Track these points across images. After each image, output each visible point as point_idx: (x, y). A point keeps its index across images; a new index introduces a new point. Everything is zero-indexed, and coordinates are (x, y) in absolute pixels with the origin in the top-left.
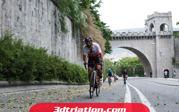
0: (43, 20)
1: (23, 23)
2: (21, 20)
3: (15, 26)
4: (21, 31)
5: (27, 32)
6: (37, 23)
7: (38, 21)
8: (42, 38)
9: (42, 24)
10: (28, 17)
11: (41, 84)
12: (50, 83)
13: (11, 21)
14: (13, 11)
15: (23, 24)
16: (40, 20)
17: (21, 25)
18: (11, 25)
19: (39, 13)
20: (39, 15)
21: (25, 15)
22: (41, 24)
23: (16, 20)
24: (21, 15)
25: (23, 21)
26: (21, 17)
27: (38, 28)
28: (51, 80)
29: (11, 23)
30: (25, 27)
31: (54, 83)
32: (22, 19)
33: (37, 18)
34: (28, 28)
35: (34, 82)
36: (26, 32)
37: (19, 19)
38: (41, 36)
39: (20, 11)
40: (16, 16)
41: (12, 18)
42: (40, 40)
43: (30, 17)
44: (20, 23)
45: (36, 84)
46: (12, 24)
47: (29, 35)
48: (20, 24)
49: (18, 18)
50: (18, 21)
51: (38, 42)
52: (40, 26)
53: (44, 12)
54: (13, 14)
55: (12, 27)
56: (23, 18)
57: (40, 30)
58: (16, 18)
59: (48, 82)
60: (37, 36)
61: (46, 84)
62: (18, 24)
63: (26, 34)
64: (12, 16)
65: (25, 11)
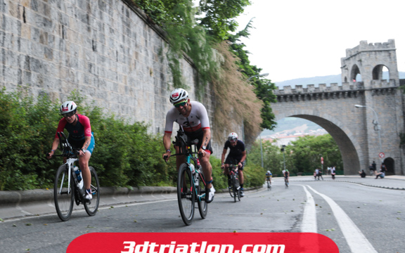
0: (138, 67)
1: (100, 75)
2: (96, 70)
3: (86, 82)
4: (97, 90)
5: (108, 94)
6: (126, 75)
7: (128, 70)
8: (137, 103)
9: (135, 75)
10: (110, 63)
11: (139, 193)
12: (156, 190)
13: (77, 73)
14: (80, 53)
15: (100, 77)
16: (133, 67)
17: (96, 79)
18: (78, 81)
19: (129, 55)
20: (130, 59)
21: (103, 59)
22: (134, 75)
23: (87, 70)
24: (96, 60)
25: (100, 71)
26: (96, 63)
27: (128, 85)
28: (157, 186)
29: (77, 76)
30: (104, 83)
31: (163, 190)
32: (98, 68)
33: (126, 65)
34: (110, 84)
35: (125, 189)
36: (105, 92)
37: (93, 68)
38: (135, 99)
39: (93, 53)
40: (87, 62)
41: (79, 66)
42: (133, 107)
43: (112, 64)
44: (95, 75)
45: (129, 193)
46: (80, 78)
47: (112, 97)
48: (94, 77)
49: (91, 66)
50: (90, 72)
51: (129, 110)
52: (131, 80)
53: (139, 52)
54: (80, 59)
55: (80, 84)
56: (100, 66)
57: (133, 87)
58: (87, 66)
59: (152, 188)
60: (127, 100)
61: (149, 193)
62: (91, 77)
63: (106, 95)
64: (79, 63)
65: (103, 51)
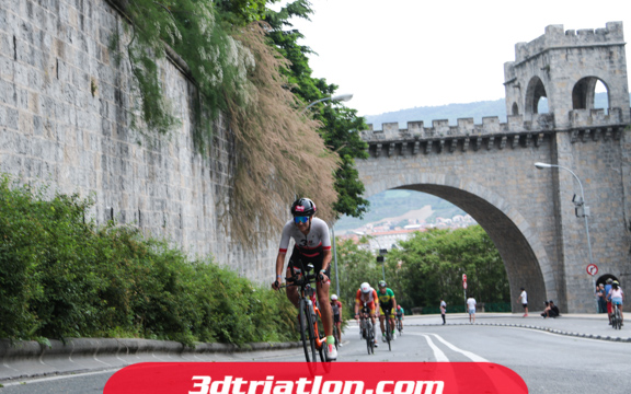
0: (63, 76)
6: (38, 91)
7: (40, 81)
8: (61, 155)
9: (58, 93)
11: (65, 353)
12: (105, 346)
16: (52, 75)
19: (42, 46)
20: (45, 56)
22: (55, 93)
27: (41, 113)
28: (107, 336)
31: (120, 346)
33: (37, 69)
35: (33, 344)
38: (58, 145)
42: (52, 162)
43: (4, 65)
45: (42, 353)
51: (44, 170)
52: (49, 103)
53: (66, 41)
57: (52, 119)
59: (95, 342)
60: (39, 147)
61: (87, 352)
